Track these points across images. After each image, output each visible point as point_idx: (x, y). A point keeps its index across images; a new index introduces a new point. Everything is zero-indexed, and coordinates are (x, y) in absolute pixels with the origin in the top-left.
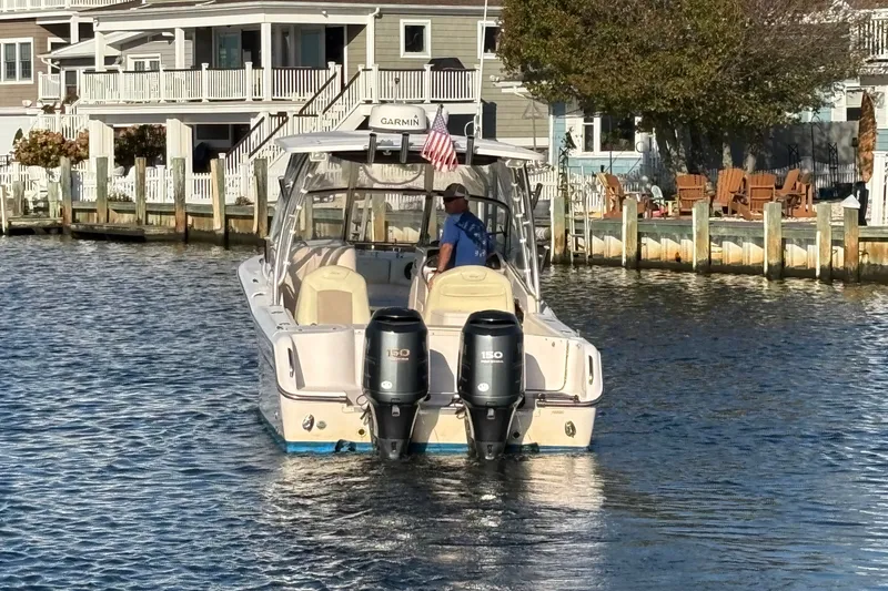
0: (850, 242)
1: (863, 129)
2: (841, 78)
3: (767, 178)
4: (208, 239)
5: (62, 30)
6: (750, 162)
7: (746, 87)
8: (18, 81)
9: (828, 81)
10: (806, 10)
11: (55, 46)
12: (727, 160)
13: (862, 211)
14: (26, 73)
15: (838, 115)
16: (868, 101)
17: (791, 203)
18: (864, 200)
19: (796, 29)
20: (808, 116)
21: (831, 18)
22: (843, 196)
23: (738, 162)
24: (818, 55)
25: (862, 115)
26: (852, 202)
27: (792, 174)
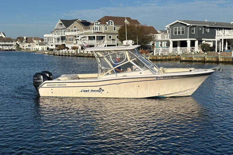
0: (152, 57)
1: (153, 46)
2: (151, 41)
3: (144, 51)
4: (90, 57)
5: (76, 36)
6: (143, 49)
7: (142, 42)
9: (150, 41)
10: (148, 34)
11: (75, 38)
12: (140, 49)
13: (153, 54)
14: (72, 41)
15: (151, 44)
17: (146, 53)
18: (153, 53)
19: (147, 36)
20: (148, 45)
21: (150, 35)
22: (151, 52)
23: (141, 49)
24: (149, 39)
25: (153, 44)
26: (152, 53)
27: (147, 50)
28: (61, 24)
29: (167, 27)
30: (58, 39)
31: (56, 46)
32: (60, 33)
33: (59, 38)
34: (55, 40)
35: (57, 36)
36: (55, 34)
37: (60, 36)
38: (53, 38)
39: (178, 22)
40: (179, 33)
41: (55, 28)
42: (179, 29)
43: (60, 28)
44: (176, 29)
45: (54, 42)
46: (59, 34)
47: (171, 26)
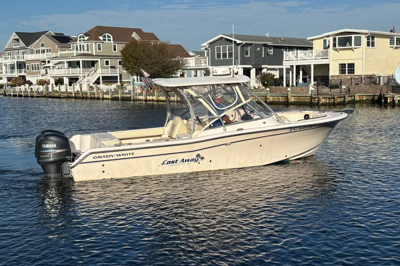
2: (179, 69)
5: (45, 62)
7: (163, 71)
8: (37, 71)
9: (177, 70)
10: (173, 58)
11: (43, 65)
14: (38, 69)
15: (179, 75)
16: (183, 73)
19: (172, 61)
20: (174, 76)
21: (177, 59)
24: (175, 65)
25: (182, 75)
28: (17, 40)
29: (205, 46)
30: (12, 67)
31: (9, 79)
32: (16, 56)
33: (14, 64)
34: (6, 69)
35: (9, 61)
36: (6, 58)
37: (15, 61)
38: (3, 64)
39: (222, 38)
40: (224, 55)
41: (6, 47)
42: (224, 49)
43: (15, 47)
44: (219, 49)
45: (4, 73)
46: (14, 58)
47: (210, 44)
